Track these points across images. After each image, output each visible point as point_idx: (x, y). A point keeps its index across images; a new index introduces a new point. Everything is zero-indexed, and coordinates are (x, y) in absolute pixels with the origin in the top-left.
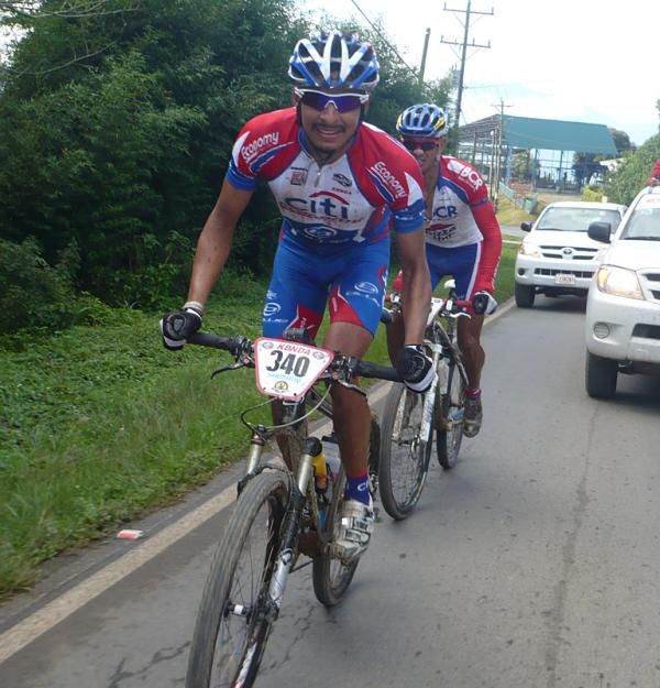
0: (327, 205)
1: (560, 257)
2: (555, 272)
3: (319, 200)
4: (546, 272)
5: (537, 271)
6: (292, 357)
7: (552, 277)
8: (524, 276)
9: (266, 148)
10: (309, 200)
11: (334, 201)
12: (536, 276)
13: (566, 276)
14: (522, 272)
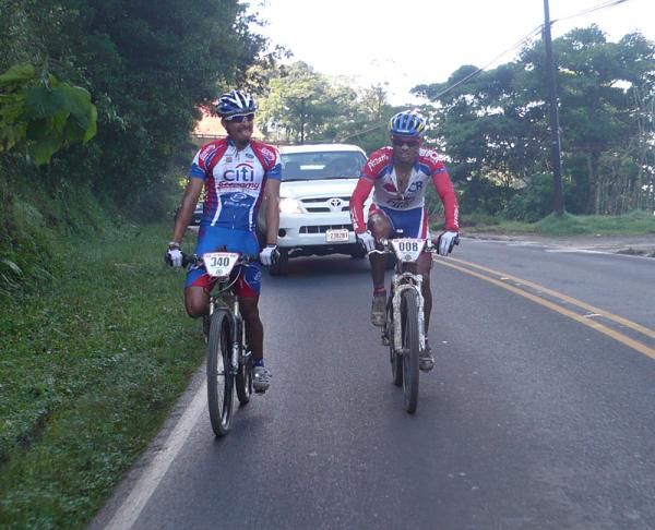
0: (244, 171)
1: (327, 210)
2: (324, 229)
3: (241, 168)
4: (312, 229)
5: (303, 230)
6: (221, 259)
7: (323, 235)
8: (286, 238)
9: (211, 150)
10: (235, 170)
11: (247, 168)
12: (302, 235)
13: (338, 231)
14: (282, 233)
